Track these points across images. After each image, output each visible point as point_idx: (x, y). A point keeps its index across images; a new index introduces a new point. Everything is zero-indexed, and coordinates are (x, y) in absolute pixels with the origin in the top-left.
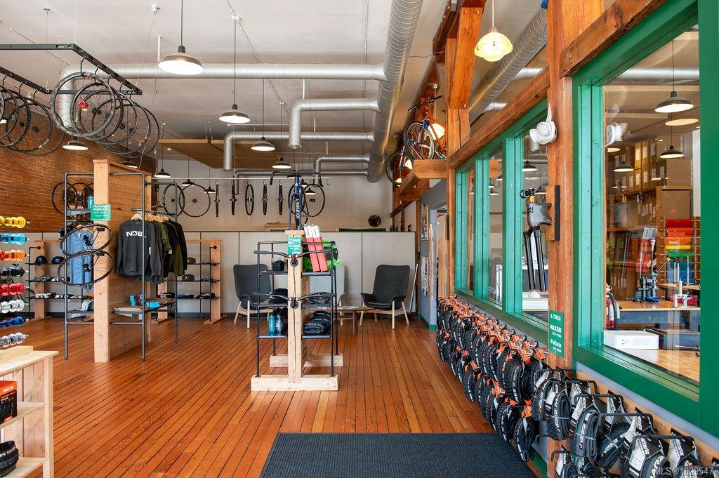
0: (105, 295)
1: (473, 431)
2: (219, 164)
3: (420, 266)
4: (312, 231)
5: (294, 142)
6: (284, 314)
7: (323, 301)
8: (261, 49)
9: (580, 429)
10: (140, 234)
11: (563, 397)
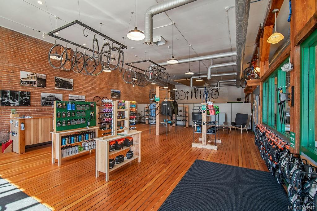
0: (158, 119)
1: (263, 170)
2: (189, 85)
3: (252, 114)
4: (210, 103)
5: (209, 78)
6: (201, 126)
7: (213, 123)
8: (198, 53)
9: (293, 176)
10: (166, 104)
11: (289, 163)
